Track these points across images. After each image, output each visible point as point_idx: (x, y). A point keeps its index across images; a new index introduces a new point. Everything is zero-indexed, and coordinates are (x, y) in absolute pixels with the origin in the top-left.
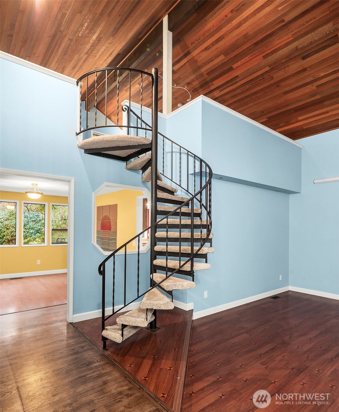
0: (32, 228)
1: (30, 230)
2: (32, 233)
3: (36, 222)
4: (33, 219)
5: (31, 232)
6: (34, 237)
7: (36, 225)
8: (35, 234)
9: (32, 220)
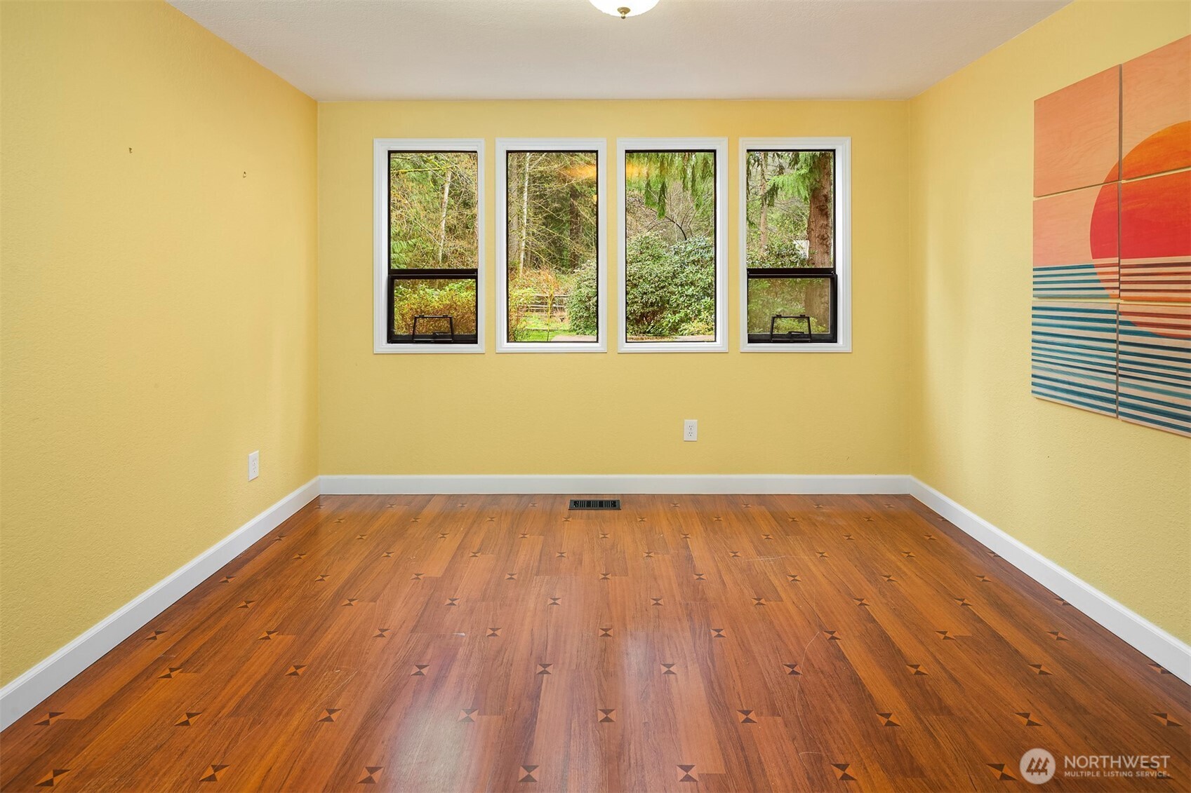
0: (692, 283)
1: (686, 287)
2: (693, 296)
3: (702, 266)
4: (696, 258)
5: (690, 292)
6: (698, 307)
7: (701, 274)
8: (698, 300)
9: (691, 258)
